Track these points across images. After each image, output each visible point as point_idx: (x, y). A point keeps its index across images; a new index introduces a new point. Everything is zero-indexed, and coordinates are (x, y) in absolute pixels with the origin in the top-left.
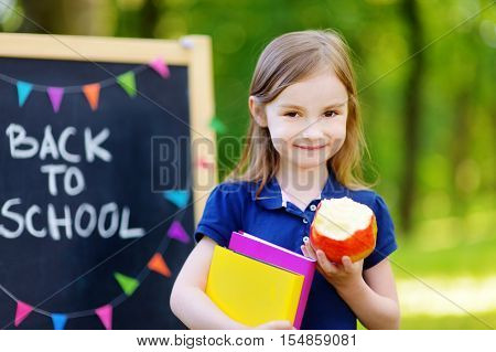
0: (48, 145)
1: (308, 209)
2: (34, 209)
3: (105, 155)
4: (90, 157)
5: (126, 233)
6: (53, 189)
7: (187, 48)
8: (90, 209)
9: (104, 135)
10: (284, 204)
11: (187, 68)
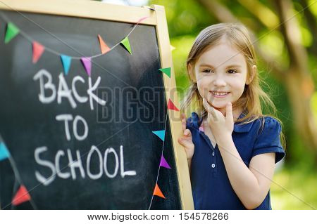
11: (155, 26)
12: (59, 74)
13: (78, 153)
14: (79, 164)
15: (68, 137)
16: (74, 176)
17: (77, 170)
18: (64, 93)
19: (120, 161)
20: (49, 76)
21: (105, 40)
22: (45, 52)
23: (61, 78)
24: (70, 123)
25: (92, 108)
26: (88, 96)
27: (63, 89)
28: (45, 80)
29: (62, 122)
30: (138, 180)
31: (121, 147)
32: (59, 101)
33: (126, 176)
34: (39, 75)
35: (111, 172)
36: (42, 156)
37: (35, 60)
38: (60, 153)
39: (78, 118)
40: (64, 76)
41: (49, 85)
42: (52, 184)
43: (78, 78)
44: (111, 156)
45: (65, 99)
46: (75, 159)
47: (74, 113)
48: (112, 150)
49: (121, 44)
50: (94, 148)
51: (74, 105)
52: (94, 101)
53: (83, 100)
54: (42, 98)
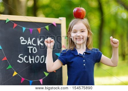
0: (29, 42)
1: (83, 54)
2: (26, 56)
4: (38, 45)
6: (30, 52)
7: (60, 20)
8: (38, 57)
9: (42, 39)
10: (78, 54)
14: (33, 59)
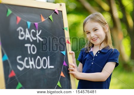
3: (41, 39)
5: (49, 67)
11: (62, 11)
12: (26, 29)
13: (33, 59)
15: (29, 53)
16: (31, 67)
17: (32, 65)
18: (28, 36)
19: (48, 62)
20: (22, 29)
21: (43, 16)
22: (21, 20)
23: (27, 30)
24: (30, 47)
25: (38, 42)
26: (36, 37)
27: (27, 34)
28: (21, 31)
29: (27, 47)
30: (54, 70)
31: (49, 57)
32: (26, 39)
33: (50, 68)
34: (19, 29)
35: (45, 66)
36: (20, 59)
37: (17, 23)
38: (26, 58)
39: (33, 45)
40: (28, 29)
41: (23, 33)
42: (23, 70)
43: (33, 30)
44: (45, 60)
45: (28, 38)
46: (31, 61)
47: (31, 43)
48: (45, 58)
49: (49, 18)
50: (38, 57)
51: (31, 41)
52: (39, 39)
53: (35, 39)
54: (20, 38)
